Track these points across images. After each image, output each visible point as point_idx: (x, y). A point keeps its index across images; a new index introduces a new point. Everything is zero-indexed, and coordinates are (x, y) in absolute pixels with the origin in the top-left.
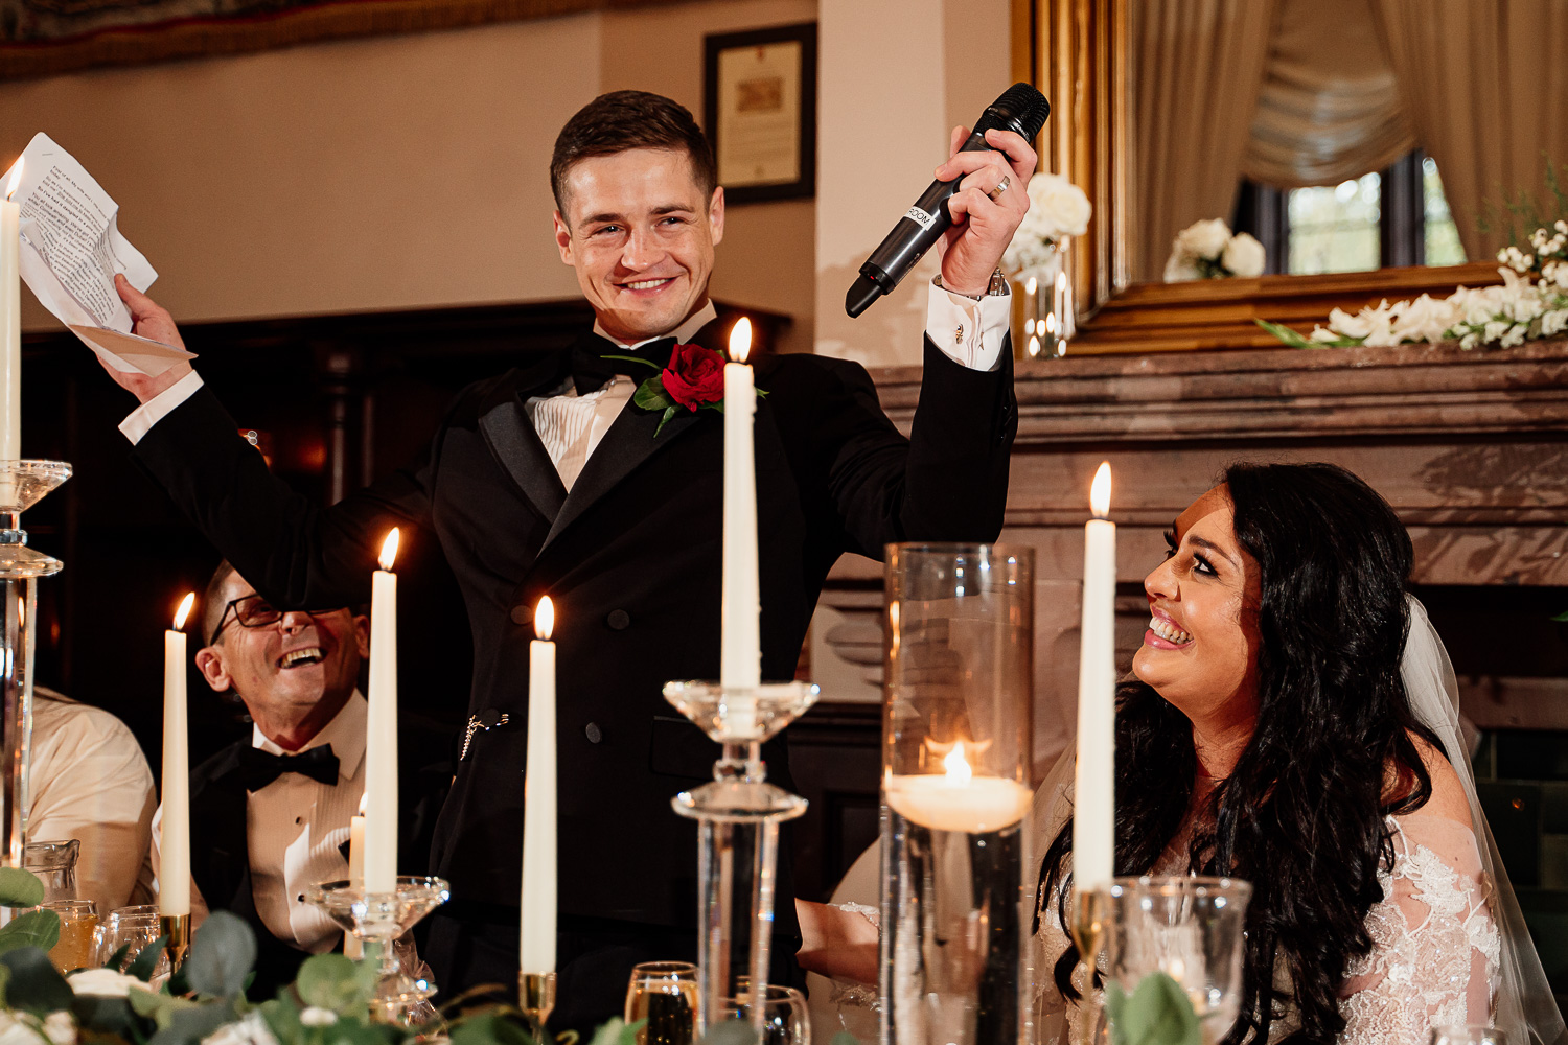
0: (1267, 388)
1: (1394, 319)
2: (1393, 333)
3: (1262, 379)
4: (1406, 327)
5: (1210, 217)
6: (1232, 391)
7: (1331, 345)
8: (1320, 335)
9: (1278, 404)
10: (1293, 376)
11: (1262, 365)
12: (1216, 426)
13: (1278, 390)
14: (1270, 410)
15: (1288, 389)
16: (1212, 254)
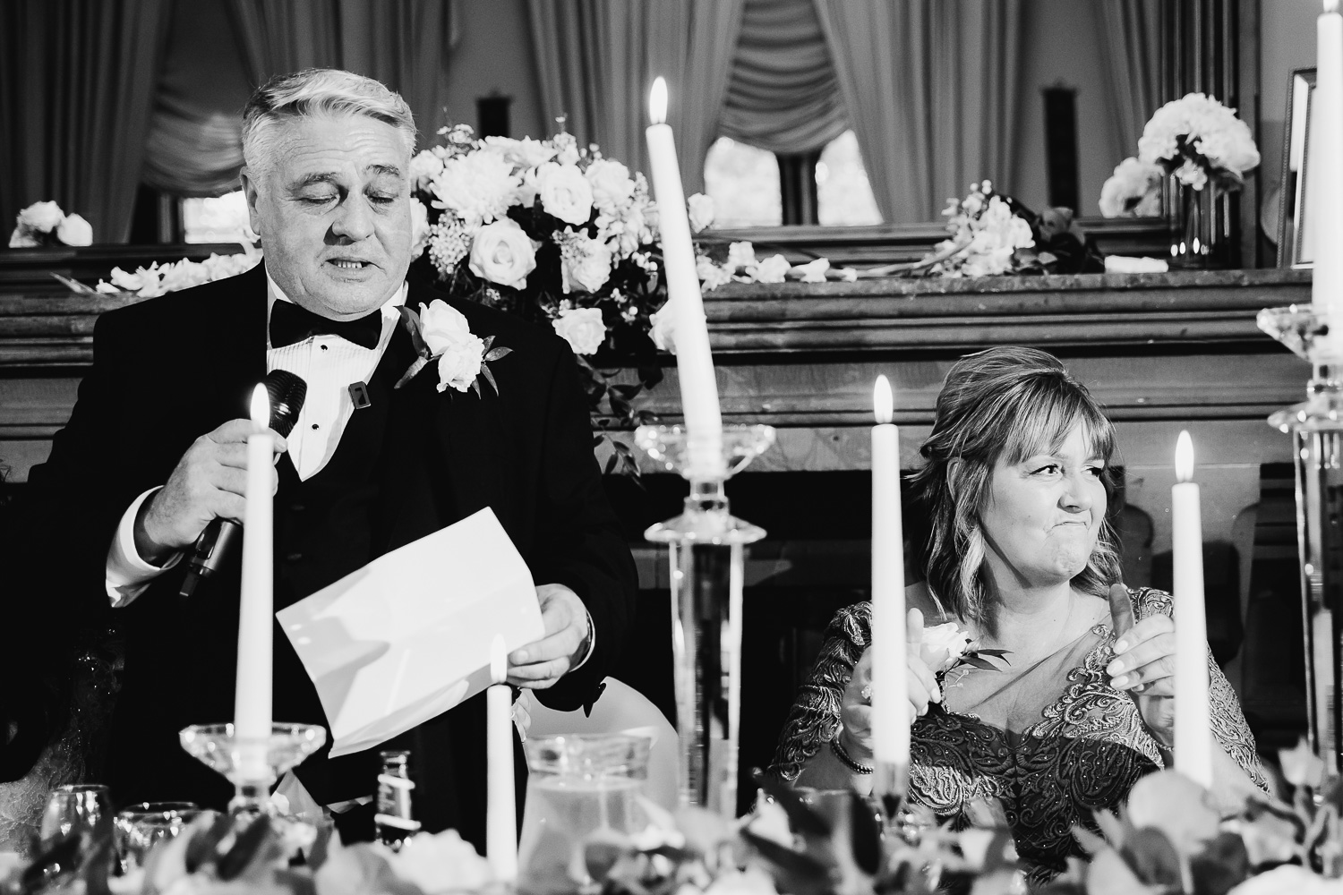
0: (59, 327)
1: (161, 277)
2: (160, 287)
3: (55, 320)
4: (171, 282)
5: (47, 200)
6: (30, 329)
7: (111, 295)
8: (103, 287)
9: (69, 341)
10: (80, 319)
11: (54, 309)
12: (19, 358)
13: (70, 330)
14: (64, 346)
15: (77, 329)
16: (47, 228)
